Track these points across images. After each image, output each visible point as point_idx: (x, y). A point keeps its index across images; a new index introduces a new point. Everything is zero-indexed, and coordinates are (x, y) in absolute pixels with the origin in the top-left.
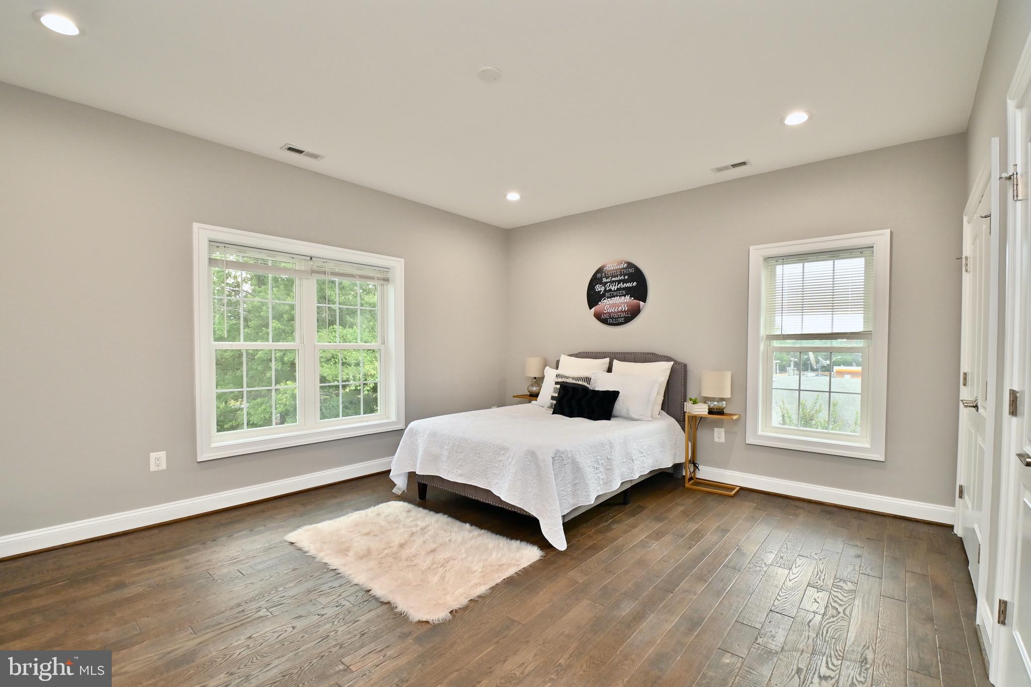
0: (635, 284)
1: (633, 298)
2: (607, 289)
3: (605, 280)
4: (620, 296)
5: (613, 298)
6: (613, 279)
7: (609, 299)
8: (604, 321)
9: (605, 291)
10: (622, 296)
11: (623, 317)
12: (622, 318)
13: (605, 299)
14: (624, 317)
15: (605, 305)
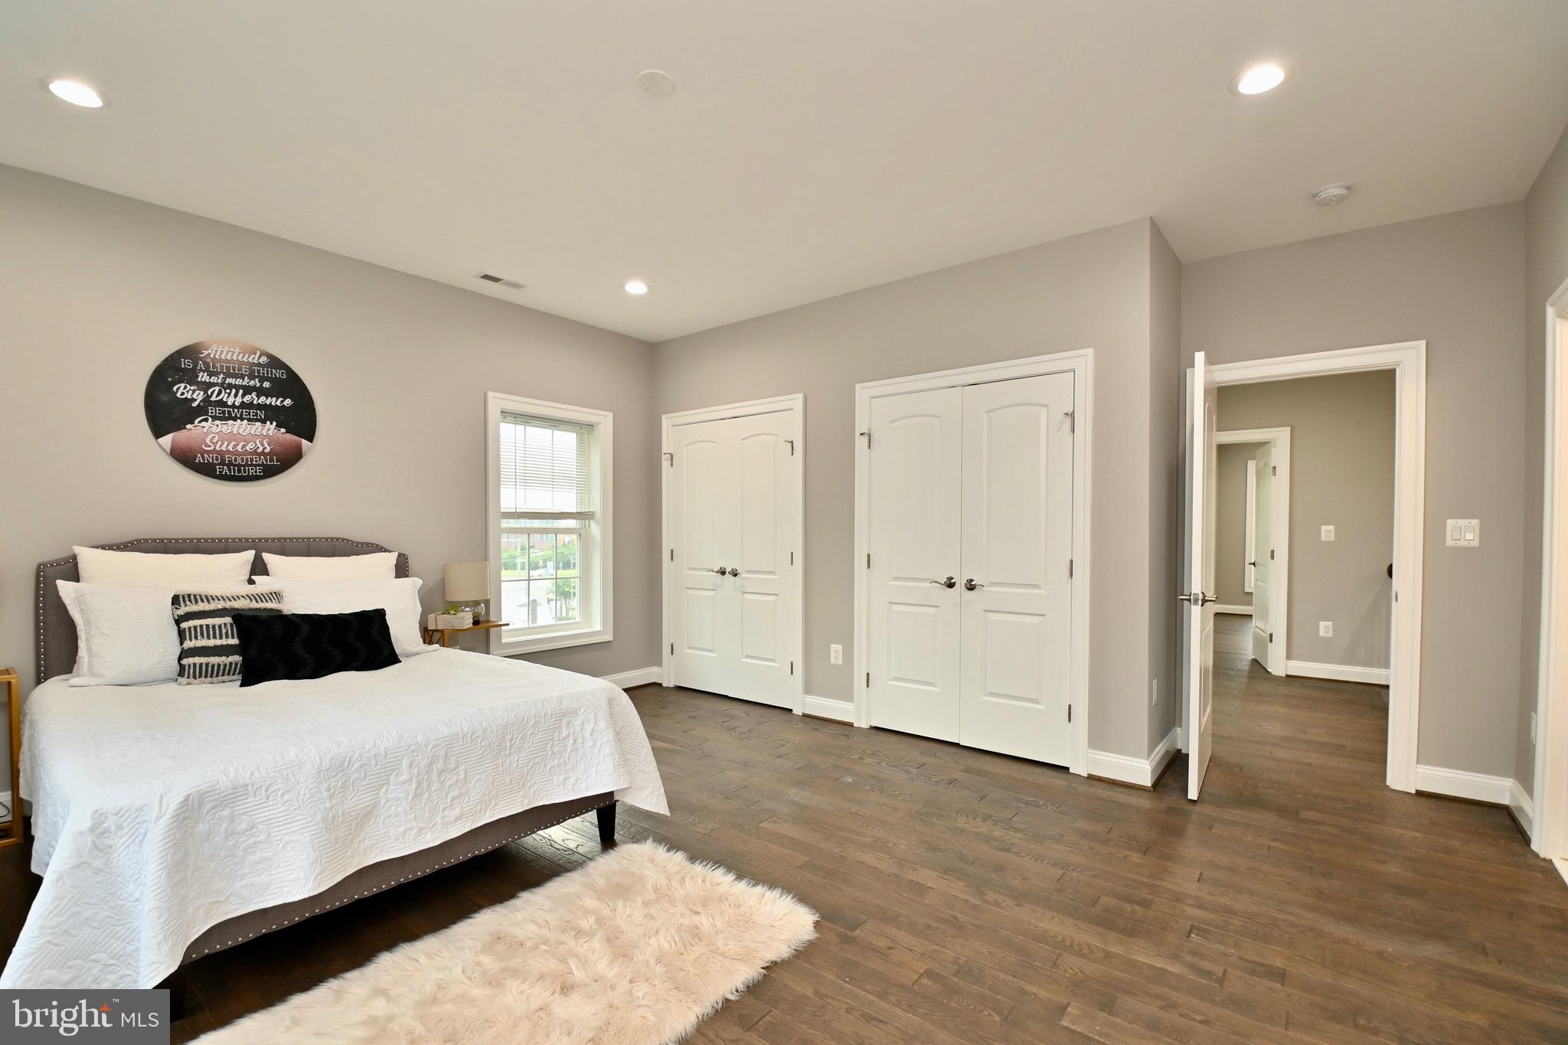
0: (288, 402)
1: (283, 430)
2: (213, 398)
3: (203, 377)
4: (249, 420)
5: (231, 422)
6: (228, 381)
7: (218, 422)
8: (206, 469)
9: (207, 400)
10: (257, 420)
11: (259, 465)
12: (255, 466)
13: (206, 420)
14: (263, 464)
15: (207, 434)
